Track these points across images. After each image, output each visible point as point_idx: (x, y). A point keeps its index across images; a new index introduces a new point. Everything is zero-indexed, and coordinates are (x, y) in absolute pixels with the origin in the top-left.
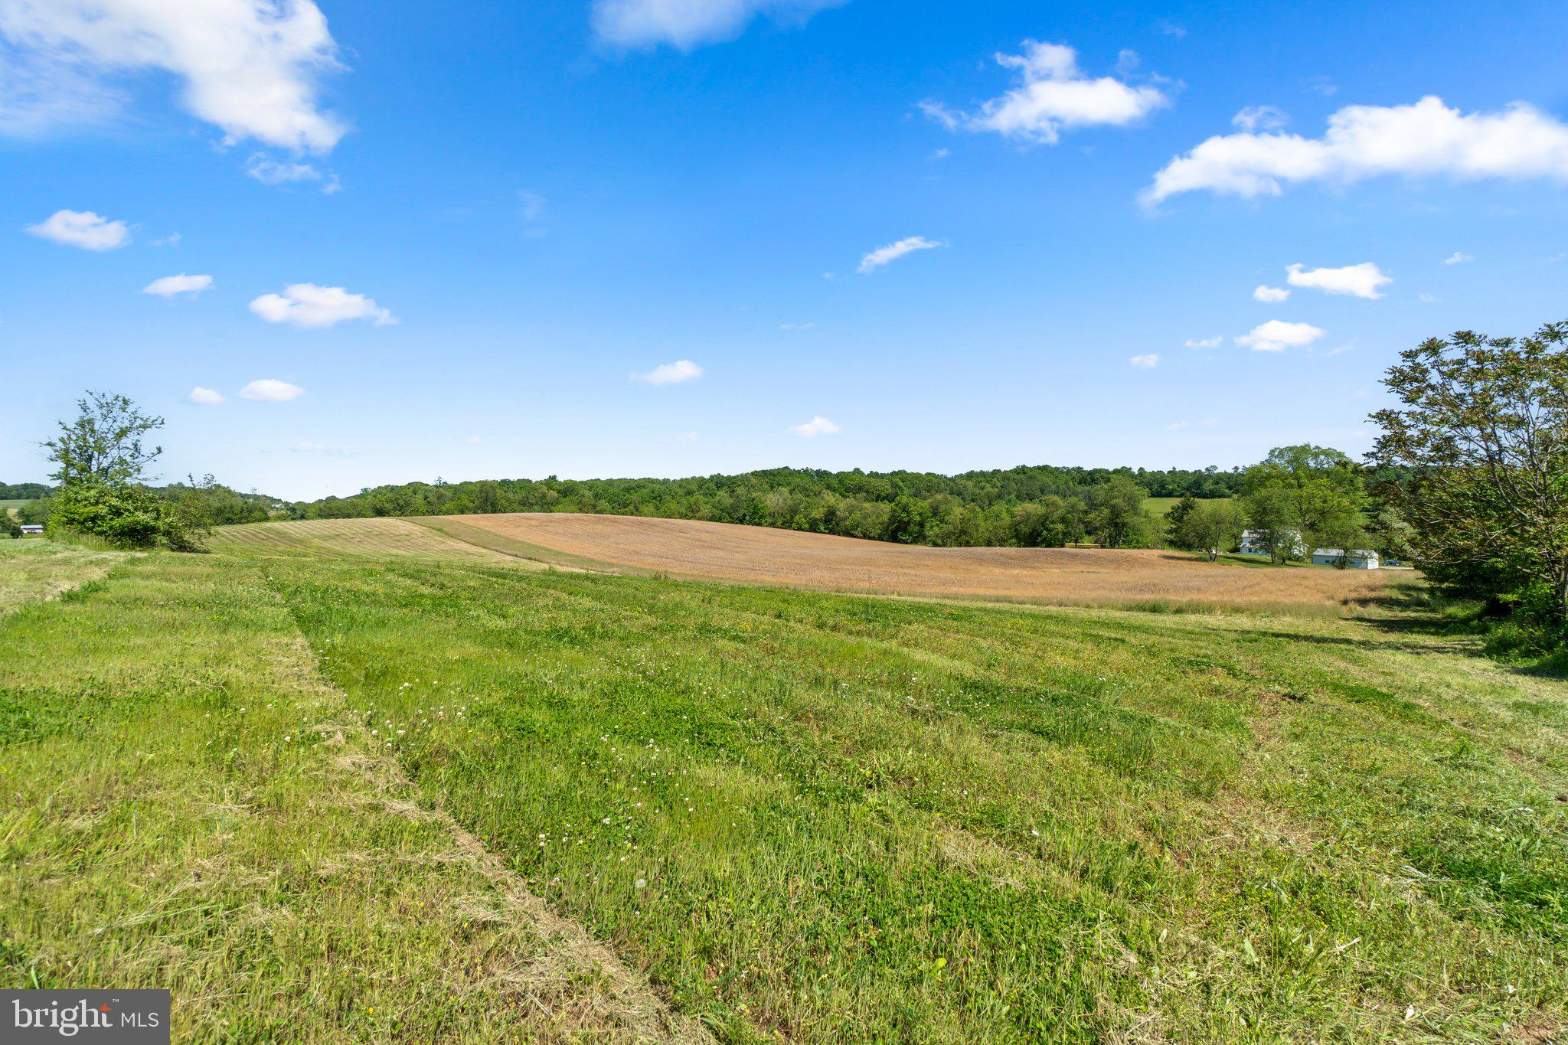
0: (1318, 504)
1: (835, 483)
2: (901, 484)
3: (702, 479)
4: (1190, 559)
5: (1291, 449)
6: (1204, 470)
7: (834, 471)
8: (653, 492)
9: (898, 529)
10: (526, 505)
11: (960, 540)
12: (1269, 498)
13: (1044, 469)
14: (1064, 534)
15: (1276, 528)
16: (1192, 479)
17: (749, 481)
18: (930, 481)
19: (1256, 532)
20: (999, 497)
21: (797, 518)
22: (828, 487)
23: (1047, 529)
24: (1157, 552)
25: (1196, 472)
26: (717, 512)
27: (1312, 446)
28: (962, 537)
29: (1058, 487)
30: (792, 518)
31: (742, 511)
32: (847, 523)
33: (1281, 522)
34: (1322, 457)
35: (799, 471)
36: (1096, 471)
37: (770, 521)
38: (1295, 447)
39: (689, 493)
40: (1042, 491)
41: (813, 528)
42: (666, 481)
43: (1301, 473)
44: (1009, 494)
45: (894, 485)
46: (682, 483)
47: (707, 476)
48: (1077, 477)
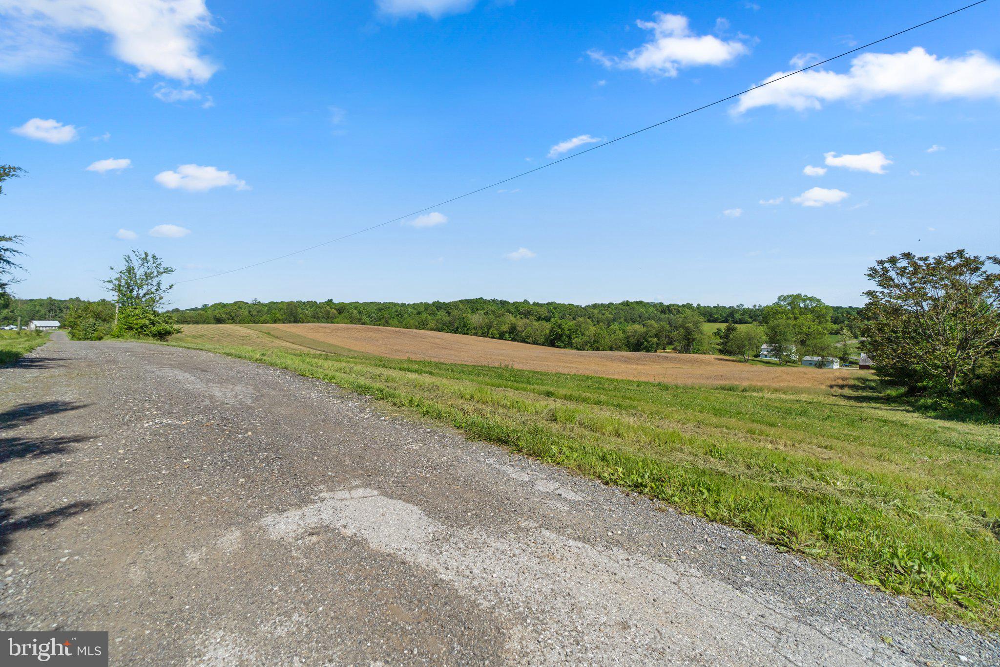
0: (805, 329)
1: (512, 309)
2: (554, 311)
3: (427, 304)
4: (733, 361)
5: (790, 296)
6: (736, 307)
7: (511, 302)
8: (397, 311)
9: (555, 339)
10: (316, 318)
11: (594, 346)
12: (778, 326)
13: (640, 303)
14: (657, 344)
15: (783, 343)
16: (728, 311)
17: (458, 306)
18: (571, 309)
19: (771, 346)
20: (614, 320)
21: (491, 330)
22: (508, 311)
23: (647, 341)
24: (713, 357)
25: (730, 307)
26: (440, 326)
27: (803, 295)
28: (595, 345)
29: (650, 315)
30: (488, 331)
31: (456, 325)
32: (523, 334)
33: (785, 340)
34: (808, 302)
35: (489, 301)
36: (670, 305)
37: (474, 331)
38: (793, 295)
39: (419, 313)
40: (640, 317)
41: (502, 337)
42: (403, 305)
43: (796, 311)
44: (620, 318)
45: (549, 311)
46: (414, 306)
47: (430, 302)
48: (660, 308)
